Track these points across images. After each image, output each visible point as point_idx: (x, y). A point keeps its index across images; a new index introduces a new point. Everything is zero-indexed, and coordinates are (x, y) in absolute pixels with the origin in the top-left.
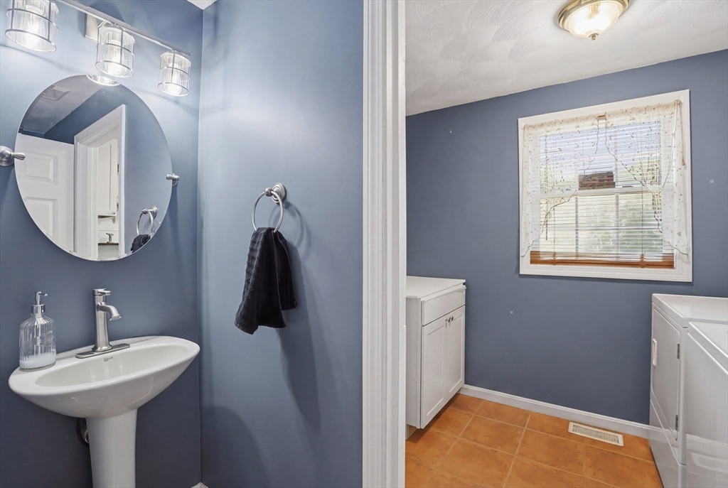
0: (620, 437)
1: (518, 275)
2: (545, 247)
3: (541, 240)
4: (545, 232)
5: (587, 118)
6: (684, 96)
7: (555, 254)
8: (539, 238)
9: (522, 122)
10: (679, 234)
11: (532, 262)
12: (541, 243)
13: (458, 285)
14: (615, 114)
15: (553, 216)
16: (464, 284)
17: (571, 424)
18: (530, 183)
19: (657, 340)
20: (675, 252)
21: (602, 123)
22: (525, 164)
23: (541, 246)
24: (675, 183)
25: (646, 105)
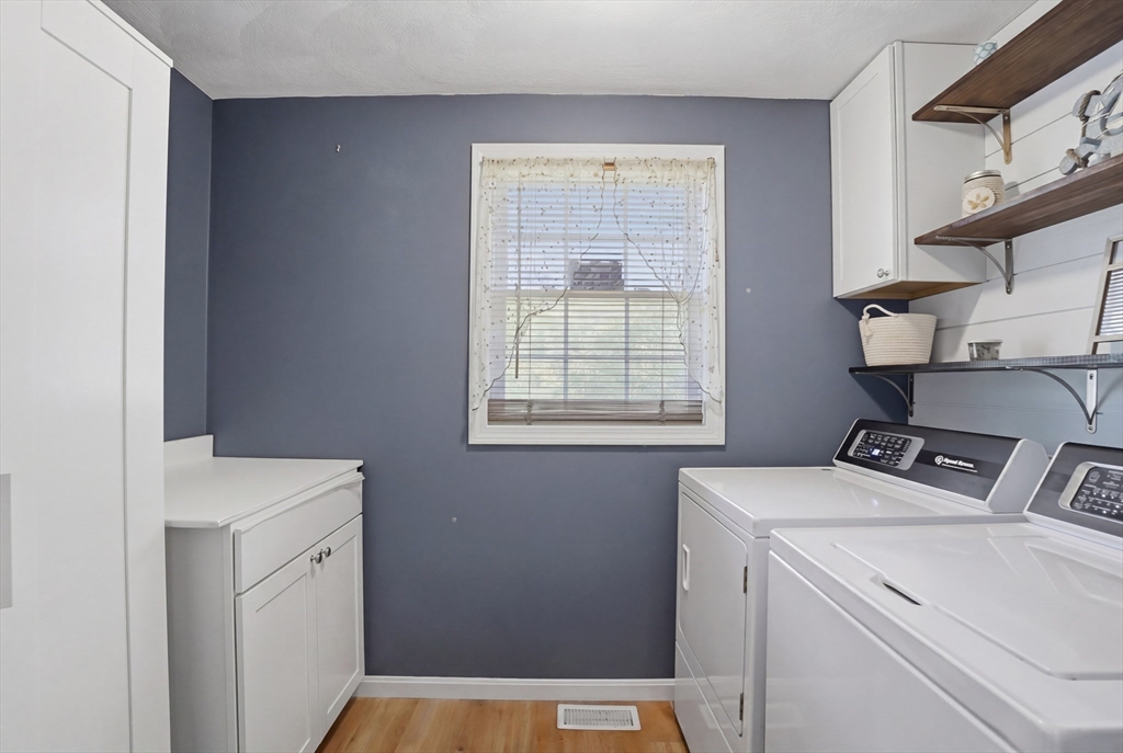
0: (633, 710)
1: (465, 446)
2: (513, 390)
3: (507, 378)
4: (513, 365)
5: (588, 162)
6: (718, 152)
7: (530, 403)
8: (504, 374)
9: (479, 151)
10: (711, 369)
11: (492, 419)
12: (507, 384)
13: (346, 471)
14: (629, 164)
15: (527, 333)
16: (359, 469)
17: (561, 708)
18: (489, 268)
19: (688, 546)
20: (705, 398)
21: (610, 174)
22: (482, 232)
23: (507, 390)
24: (705, 287)
25: (670, 158)
